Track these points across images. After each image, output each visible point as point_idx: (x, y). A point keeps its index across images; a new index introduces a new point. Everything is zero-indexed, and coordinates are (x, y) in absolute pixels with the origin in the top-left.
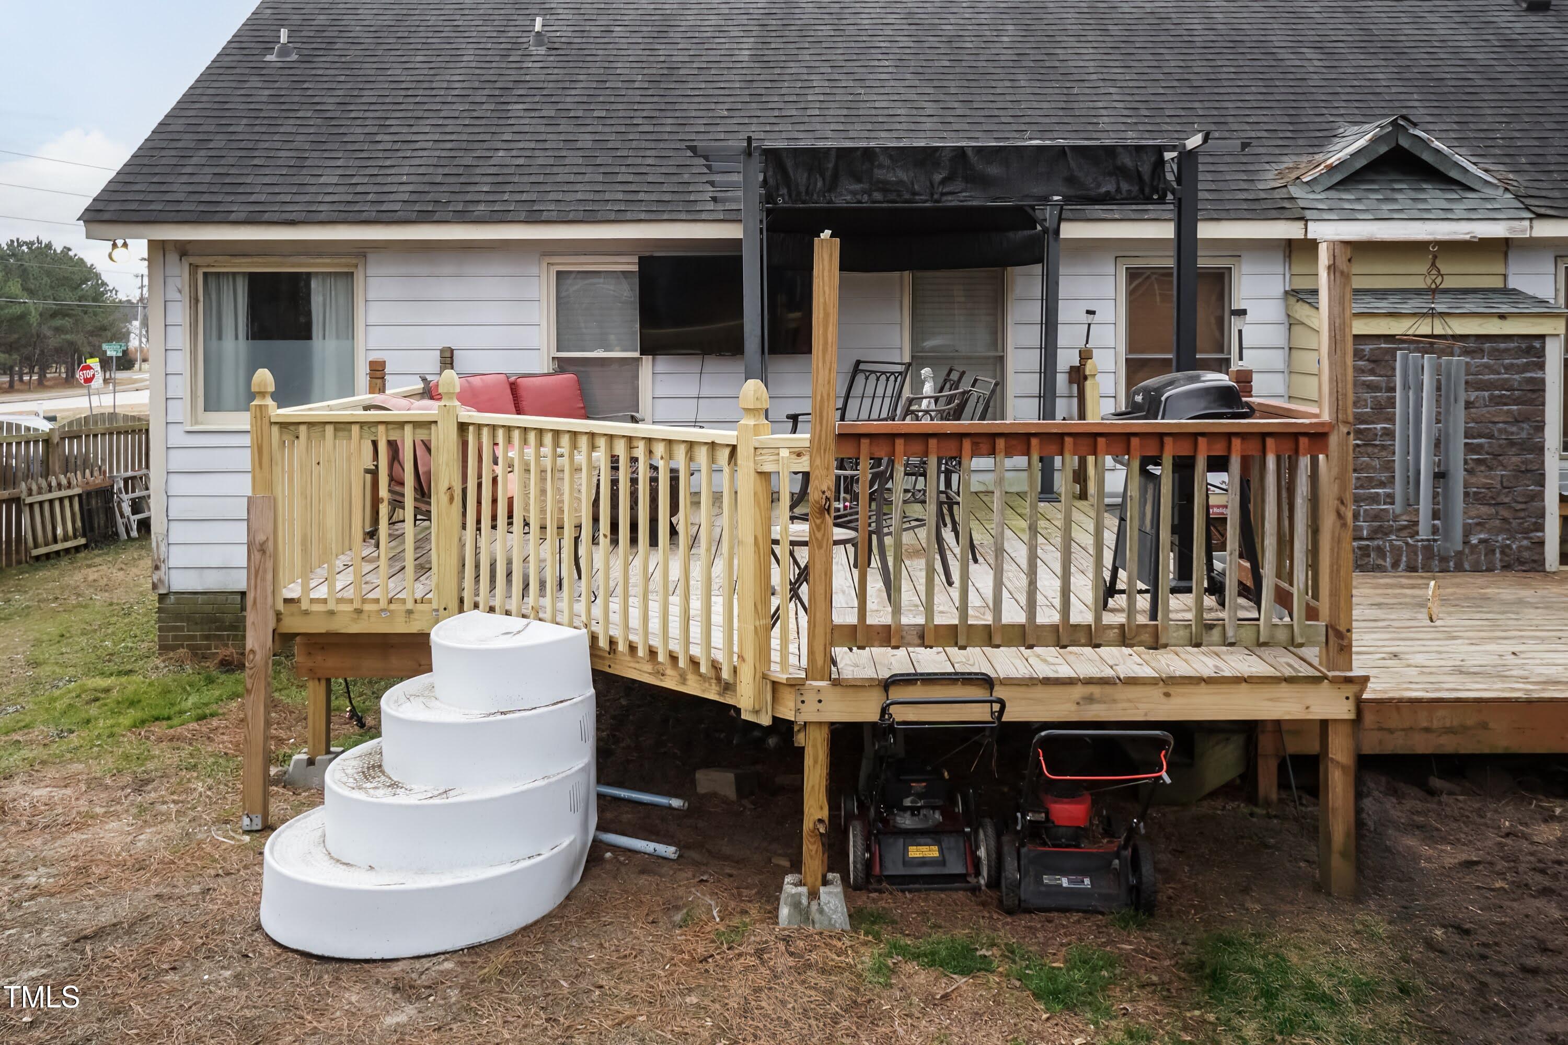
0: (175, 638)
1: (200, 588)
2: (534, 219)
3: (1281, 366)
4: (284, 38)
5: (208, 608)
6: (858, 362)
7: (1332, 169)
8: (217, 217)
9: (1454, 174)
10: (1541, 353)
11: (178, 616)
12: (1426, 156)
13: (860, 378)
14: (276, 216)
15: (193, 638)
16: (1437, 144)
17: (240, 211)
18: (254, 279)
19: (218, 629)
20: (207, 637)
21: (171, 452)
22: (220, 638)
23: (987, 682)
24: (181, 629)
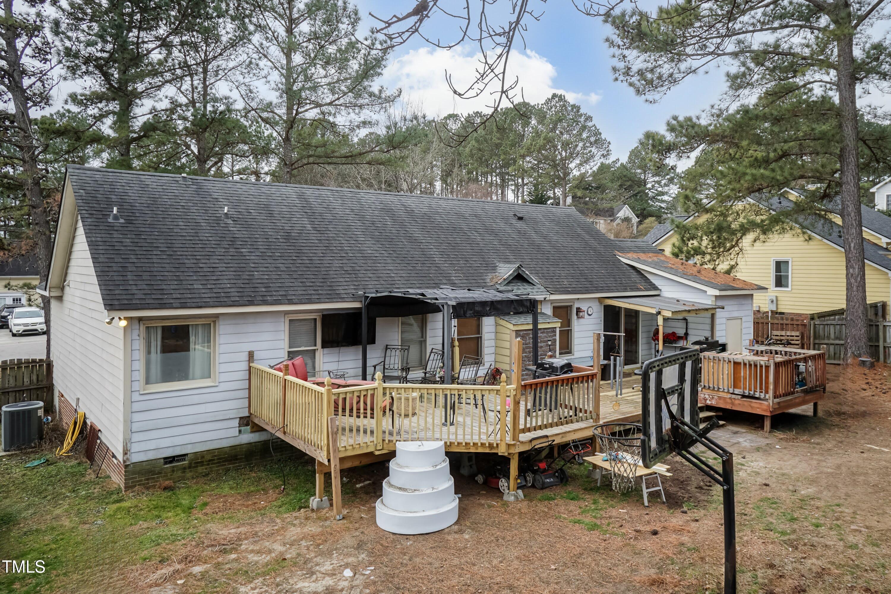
0: (132, 482)
1: (145, 459)
2: (291, 302)
3: (493, 337)
4: (115, 211)
5: (148, 467)
6: (387, 345)
7: (505, 280)
8: (167, 306)
9: (530, 281)
10: (555, 332)
11: (134, 473)
12: (525, 276)
13: (389, 351)
14: (193, 305)
15: (141, 481)
16: (527, 272)
17: (176, 303)
18: (163, 328)
19: (153, 475)
20: (148, 479)
21: (133, 404)
22: (153, 478)
23: (547, 437)
24: (135, 478)
